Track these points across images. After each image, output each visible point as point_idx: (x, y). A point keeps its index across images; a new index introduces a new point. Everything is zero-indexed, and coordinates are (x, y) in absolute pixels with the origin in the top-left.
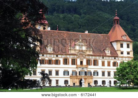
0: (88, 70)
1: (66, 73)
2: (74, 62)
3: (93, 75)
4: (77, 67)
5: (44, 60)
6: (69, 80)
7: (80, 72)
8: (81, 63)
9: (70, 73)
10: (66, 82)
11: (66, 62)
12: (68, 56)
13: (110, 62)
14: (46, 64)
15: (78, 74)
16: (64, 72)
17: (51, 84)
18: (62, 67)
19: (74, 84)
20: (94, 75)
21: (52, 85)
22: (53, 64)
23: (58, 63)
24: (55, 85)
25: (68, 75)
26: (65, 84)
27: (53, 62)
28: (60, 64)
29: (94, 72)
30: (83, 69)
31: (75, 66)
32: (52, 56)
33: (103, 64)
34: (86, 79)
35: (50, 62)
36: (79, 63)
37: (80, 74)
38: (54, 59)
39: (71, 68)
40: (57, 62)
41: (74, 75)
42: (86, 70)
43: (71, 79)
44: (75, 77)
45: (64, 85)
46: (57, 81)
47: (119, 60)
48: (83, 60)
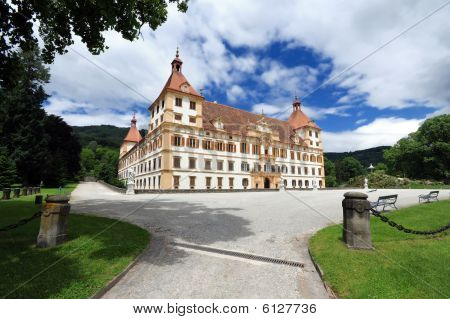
0: (276, 163)
1: (245, 166)
2: (256, 150)
4: (260, 159)
6: (249, 178)
7: (265, 166)
8: (266, 152)
9: (251, 167)
10: (245, 181)
11: (244, 148)
12: (248, 140)
14: (212, 149)
15: (262, 170)
16: (242, 166)
18: (237, 157)
19: (257, 185)
20: (283, 171)
22: (224, 150)
23: (232, 149)
24: (228, 188)
25: (248, 170)
26: (243, 185)
27: (224, 148)
28: (235, 151)
29: (282, 167)
30: (269, 161)
31: (258, 157)
32: (224, 136)
34: (273, 177)
35: (219, 146)
36: (263, 152)
37: (265, 170)
38: (226, 142)
39: (252, 159)
40: (230, 148)
42: (273, 163)
43: (252, 176)
45: (242, 188)
46: (231, 180)
48: (269, 148)
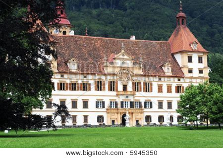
0: (136, 98)
1: (100, 104)
2: (112, 87)
3: (143, 108)
4: (117, 95)
5: (64, 83)
6: (105, 115)
7: (122, 103)
8: (125, 88)
9: (107, 104)
10: (100, 119)
11: (99, 86)
12: (103, 77)
13: (171, 87)
14: (67, 89)
15: (119, 106)
16: (97, 103)
17: (76, 122)
18: (93, 95)
19: (113, 122)
20: (145, 107)
21: (77, 124)
22: (78, 90)
23: (86, 88)
25: (104, 107)
26: (98, 121)
27: (78, 87)
28: (90, 90)
29: (145, 103)
30: (127, 97)
31: (114, 93)
33: (160, 89)
34: (132, 113)
35: (73, 87)
36: (120, 88)
37: (122, 106)
38: (80, 82)
39: (107, 96)
41: (113, 107)
42: (132, 99)
43: (108, 113)
44: (115, 111)
45: (98, 124)
46: (86, 117)
47: (185, 82)
48: (127, 82)
